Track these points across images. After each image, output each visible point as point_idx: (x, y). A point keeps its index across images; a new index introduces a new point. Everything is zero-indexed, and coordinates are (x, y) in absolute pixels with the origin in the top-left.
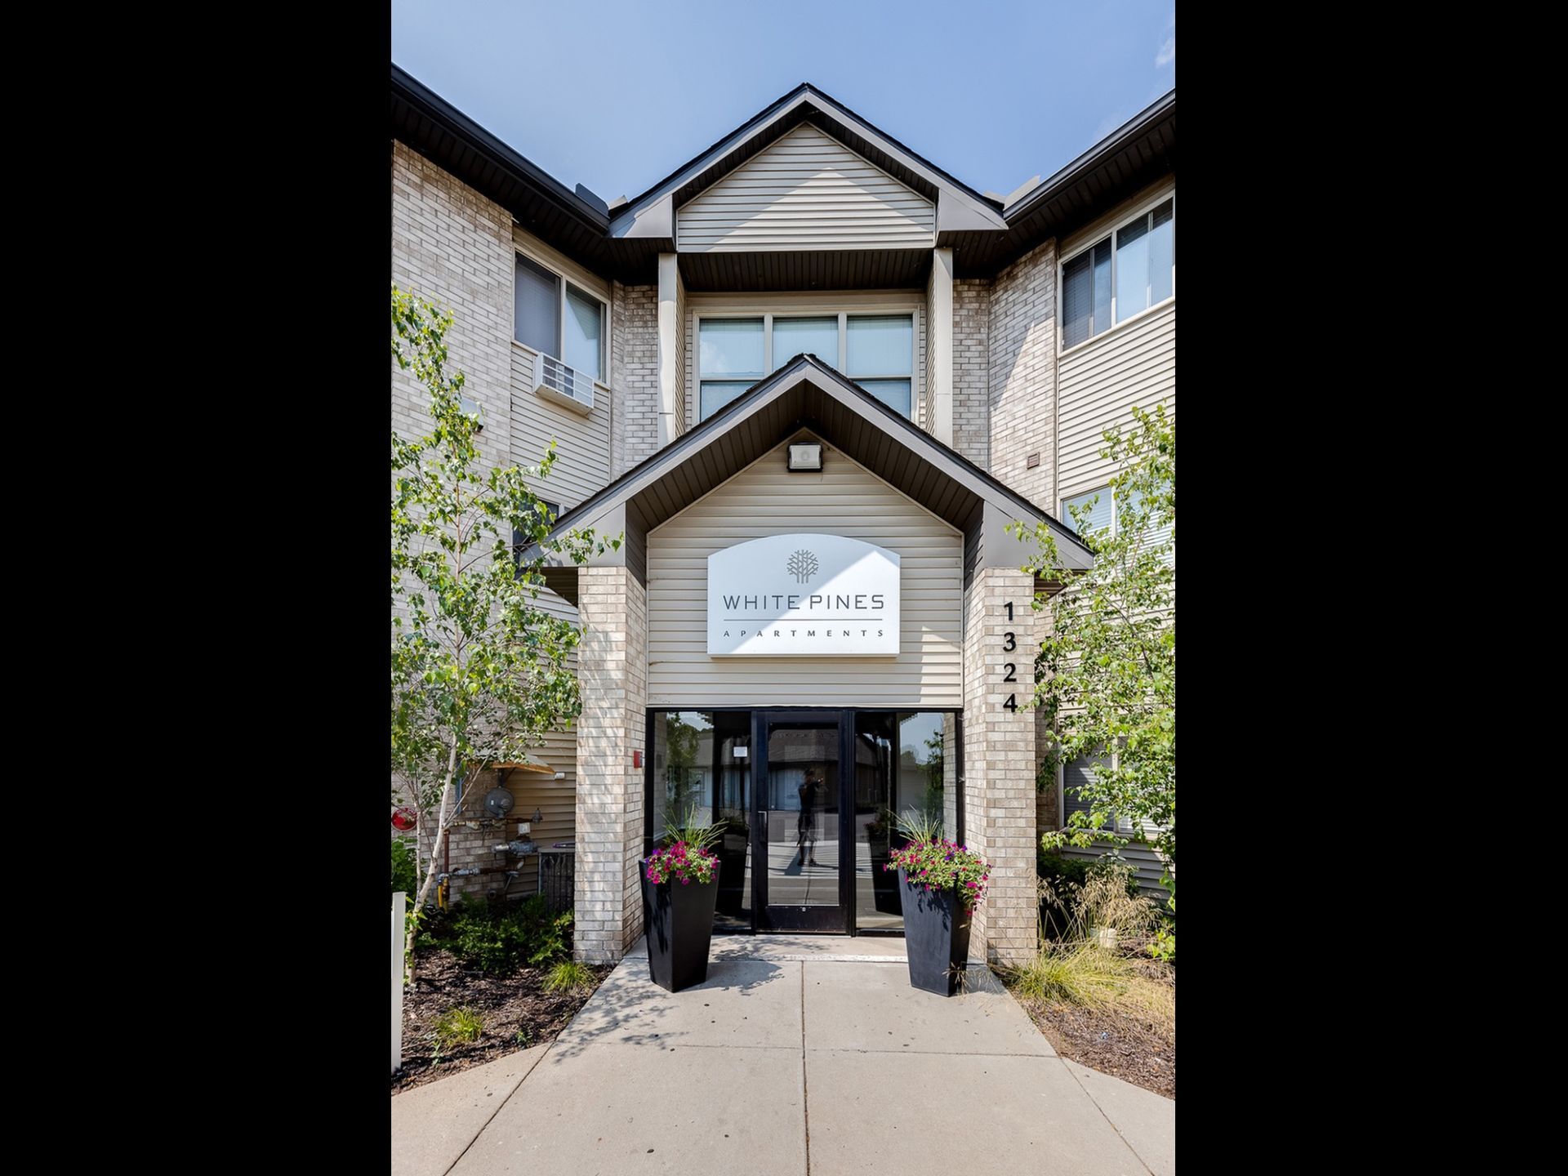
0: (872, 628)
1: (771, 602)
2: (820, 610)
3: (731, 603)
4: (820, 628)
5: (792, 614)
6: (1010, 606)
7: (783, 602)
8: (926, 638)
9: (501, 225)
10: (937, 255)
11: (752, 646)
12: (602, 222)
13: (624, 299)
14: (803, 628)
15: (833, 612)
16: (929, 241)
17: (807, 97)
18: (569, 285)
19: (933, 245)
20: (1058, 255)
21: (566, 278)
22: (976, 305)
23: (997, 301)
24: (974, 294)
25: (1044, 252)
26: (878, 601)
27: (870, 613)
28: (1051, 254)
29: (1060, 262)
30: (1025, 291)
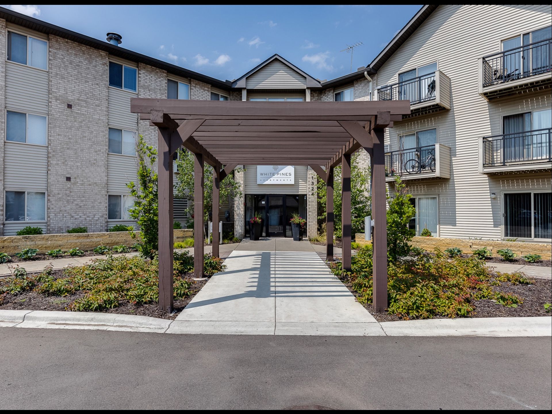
0: (289, 179)
1: (269, 174)
2: (279, 176)
3: (262, 174)
4: (279, 179)
5: (274, 176)
6: (313, 177)
7: (272, 174)
8: (300, 181)
9: (209, 88)
10: (307, 90)
11: (266, 183)
12: (230, 85)
13: (232, 95)
14: (275, 179)
15: (281, 176)
16: (305, 87)
17: (277, 57)
18: (221, 95)
19: (306, 88)
20: (334, 92)
21: (220, 94)
22: (317, 98)
23: (322, 97)
24: (316, 95)
25: (331, 90)
26: (290, 175)
27: (289, 176)
28: (332, 91)
29: (335, 93)
30: (327, 97)
